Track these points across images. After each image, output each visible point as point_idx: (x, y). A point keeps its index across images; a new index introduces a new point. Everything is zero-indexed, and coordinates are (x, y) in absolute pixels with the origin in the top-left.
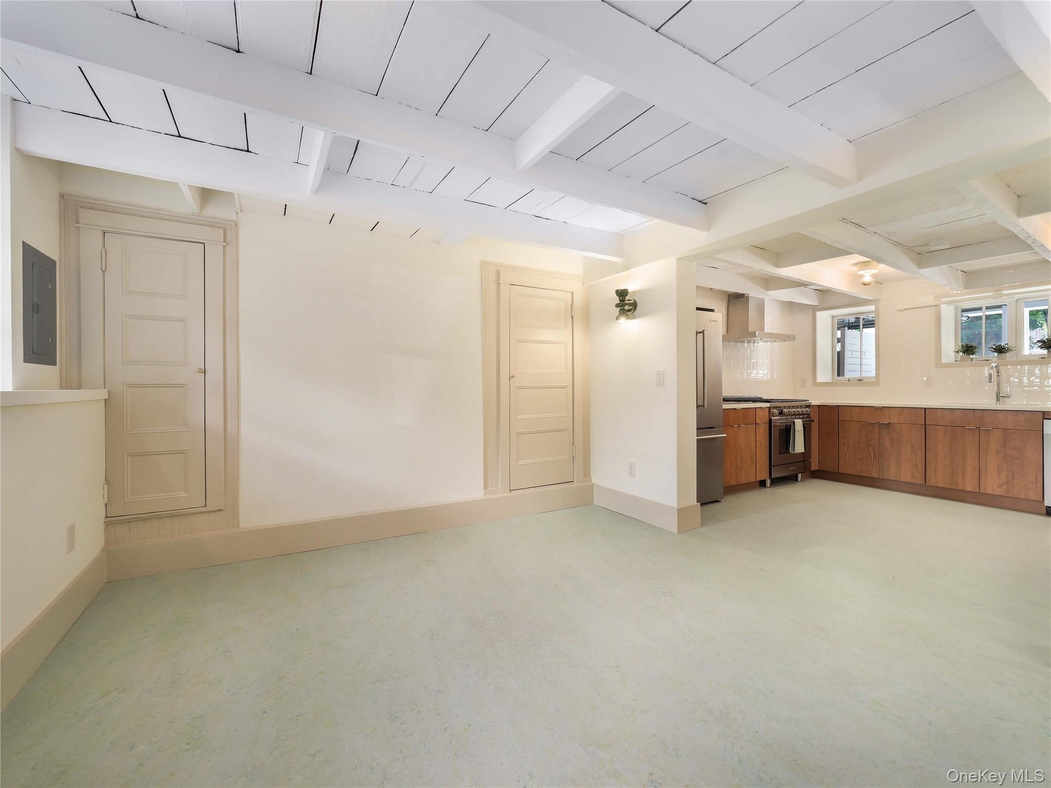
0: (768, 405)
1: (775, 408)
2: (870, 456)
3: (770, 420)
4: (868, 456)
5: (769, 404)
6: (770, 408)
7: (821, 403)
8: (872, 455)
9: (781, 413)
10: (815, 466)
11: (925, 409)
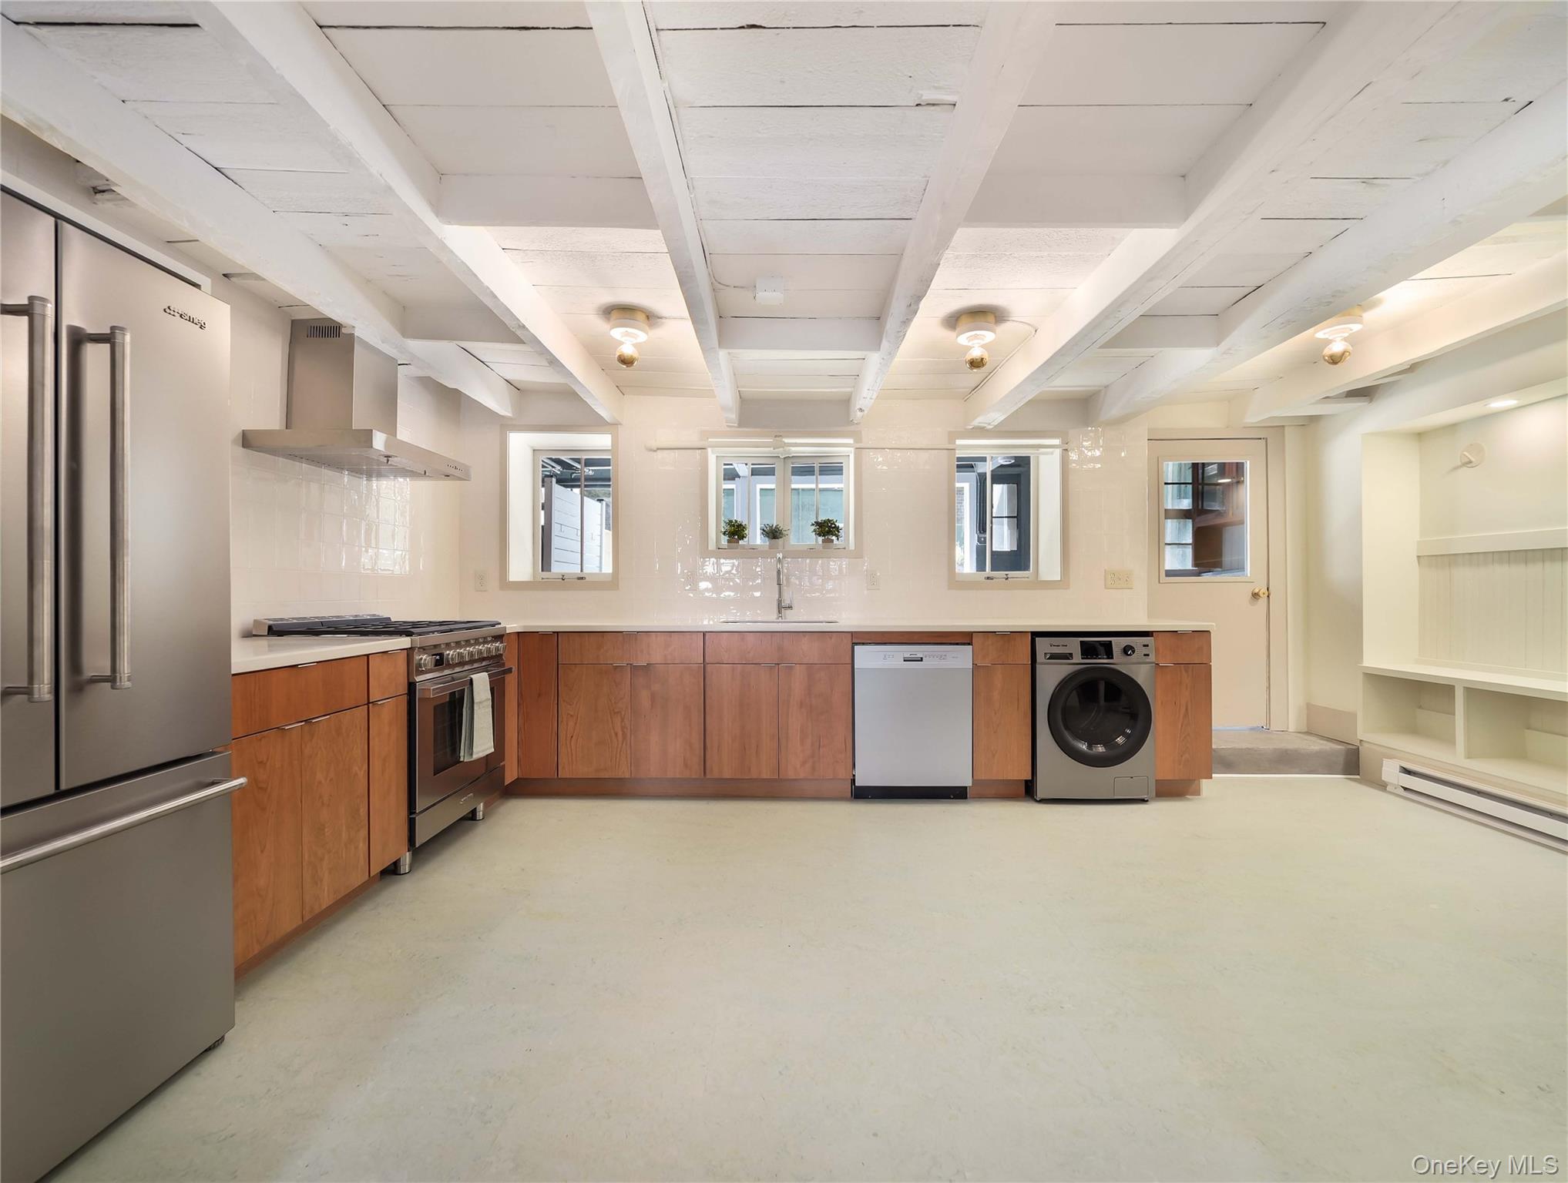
0: (404, 642)
1: (423, 649)
2: (616, 734)
3: (411, 686)
4: (613, 734)
5: (408, 639)
6: (410, 651)
7: (525, 627)
8: (620, 734)
9: (440, 662)
10: (511, 775)
11: (704, 634)
